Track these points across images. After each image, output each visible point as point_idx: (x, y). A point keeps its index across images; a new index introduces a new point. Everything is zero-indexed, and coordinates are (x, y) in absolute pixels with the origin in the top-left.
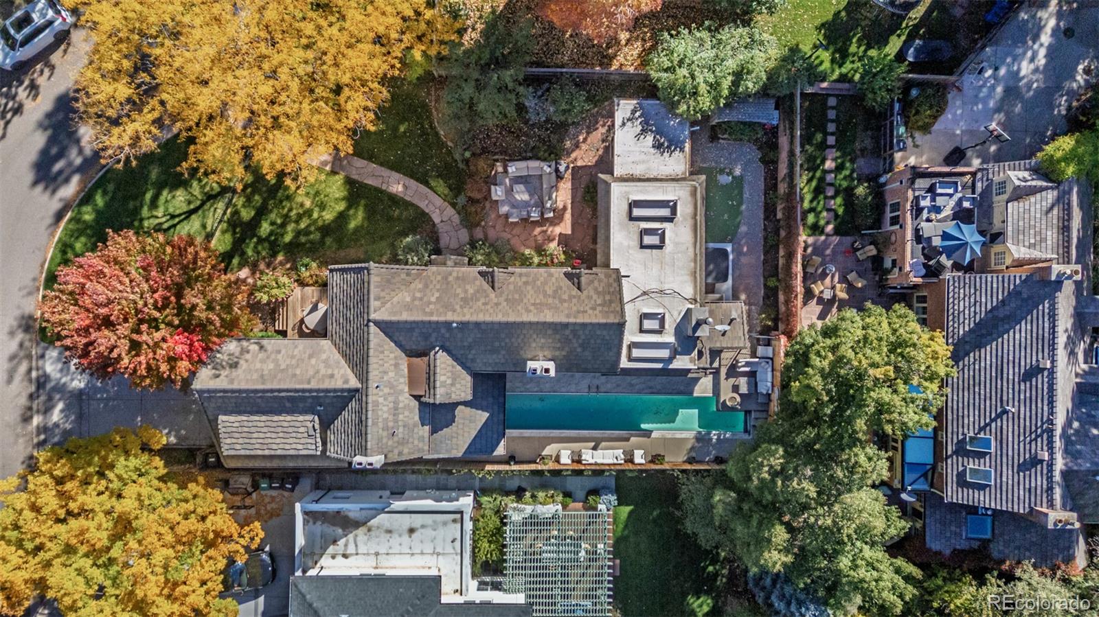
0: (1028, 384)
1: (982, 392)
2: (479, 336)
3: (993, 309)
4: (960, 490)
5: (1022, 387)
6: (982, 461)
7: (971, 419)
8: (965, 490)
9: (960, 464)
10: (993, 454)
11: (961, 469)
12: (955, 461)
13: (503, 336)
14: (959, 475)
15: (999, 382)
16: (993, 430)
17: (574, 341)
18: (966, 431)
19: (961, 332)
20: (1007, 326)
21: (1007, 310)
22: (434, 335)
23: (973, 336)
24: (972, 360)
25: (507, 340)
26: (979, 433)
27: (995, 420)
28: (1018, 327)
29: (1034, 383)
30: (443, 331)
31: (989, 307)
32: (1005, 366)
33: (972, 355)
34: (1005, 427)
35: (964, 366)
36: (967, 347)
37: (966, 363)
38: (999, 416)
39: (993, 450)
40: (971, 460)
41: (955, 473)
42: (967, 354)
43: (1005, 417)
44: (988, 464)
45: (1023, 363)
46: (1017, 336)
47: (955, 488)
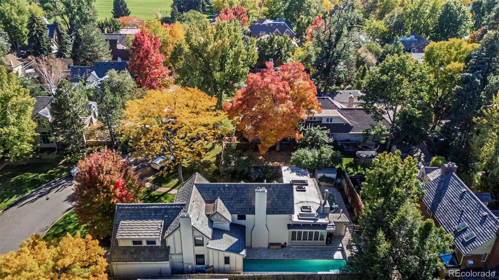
0: (463, 199)
1: (451, 212)
2: (236, 192)
3: (437, 190)
4: (466, 247)
5: (462, 201)
6: (467, 232)
7: (453, 222)
8: (468, 246)
9: (460, 239)
10: (469, 227)
11: (461, 240)
12: (457, 239)
13: (245, 192)
14: (462, 243)
15: (454, 205)
16: (463, 220)
17: (274, 194)
18: (454, 227)
19: (431, 201)
20: (444, 190)
21: (441, 187)
22: (218, 192)
23: (436, 200)
24: (440, 206)
25: (247, 194)
26: (459, 224)
27: (461, 216)
28: (448, 188)
29: (465, 198)
30: (222, 189)
31: (435, 190)
32: (452, 200)
33: (439, 205)
34: (466, 216)
35: (439, 209)
36: (436, 204)
37: (439, 208)
38: (462, 214)
39: (467, 225)
40: (463, 235)
41: (460, 243)
42: (438, 205)
43: (464, 213)
44: (470, 231)
45: (457, 195)
46: (450, 190)
47: (464, 248)
